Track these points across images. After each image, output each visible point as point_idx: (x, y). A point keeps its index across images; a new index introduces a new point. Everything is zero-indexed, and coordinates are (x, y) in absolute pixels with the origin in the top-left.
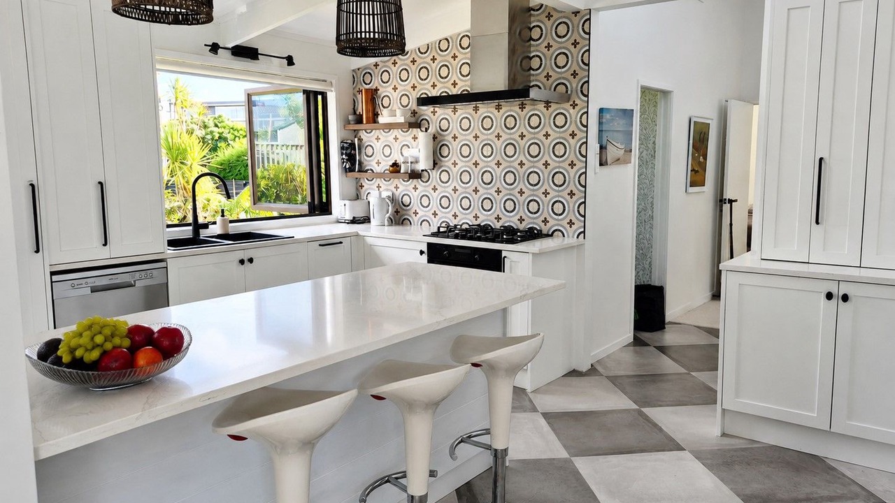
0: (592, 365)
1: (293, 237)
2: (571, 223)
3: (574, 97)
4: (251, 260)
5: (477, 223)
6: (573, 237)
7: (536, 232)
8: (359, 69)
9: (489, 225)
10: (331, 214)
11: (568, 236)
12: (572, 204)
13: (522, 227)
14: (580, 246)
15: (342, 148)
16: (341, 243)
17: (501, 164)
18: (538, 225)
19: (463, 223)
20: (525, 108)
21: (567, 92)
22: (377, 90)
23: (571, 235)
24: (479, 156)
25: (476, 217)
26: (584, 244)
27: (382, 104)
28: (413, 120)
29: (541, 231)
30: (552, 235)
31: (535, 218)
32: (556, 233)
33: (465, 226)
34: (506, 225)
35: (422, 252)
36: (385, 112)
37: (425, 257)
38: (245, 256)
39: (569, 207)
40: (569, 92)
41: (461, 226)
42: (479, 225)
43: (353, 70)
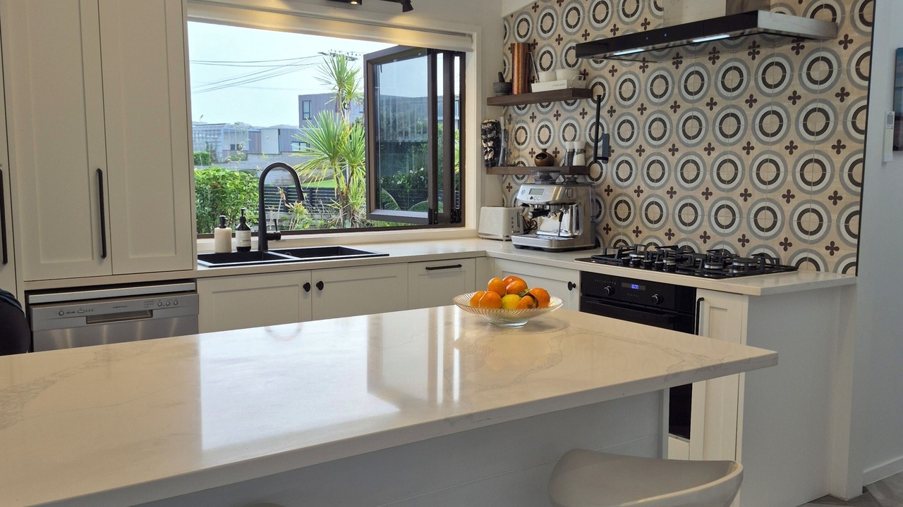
0: (865, 490)
1: (388, 255)
2: (832, 248)
3: (846, 29)
4: (320, 286)
5: (671, 243)
6: (835, 271)
7: (768, 261)
8: (512, 16)
9: (690, 248)
10: (464, 226)
11: (827, 270)
12: (835, 214)
13: (744, 253)
14: (848, 288)
15: (484, 132)
16: (460, 266)
17: (713, 149)
18: (774, 250)
19: (650, 244)
20: (758, 53)
21: (834, 20)
22: (535, 44)
23: (831, 267)
24: (679, 136)
25: (670, 234)
26: (854, 285)
27: (540, 64)
28: (581, 84)
29: (778, 260)
30: (795, 269)
31: (767, 238)
32: (804, 264)
33: (652, 249)
34: (718, 247)
35: (571, 286)
36: (542, 75)
37: (576, 293)
38: (314, 279)
39: (830, 220)
40: (838, 20)
41: (646, 247)
42: (675, 248)
43: (505, 19)
